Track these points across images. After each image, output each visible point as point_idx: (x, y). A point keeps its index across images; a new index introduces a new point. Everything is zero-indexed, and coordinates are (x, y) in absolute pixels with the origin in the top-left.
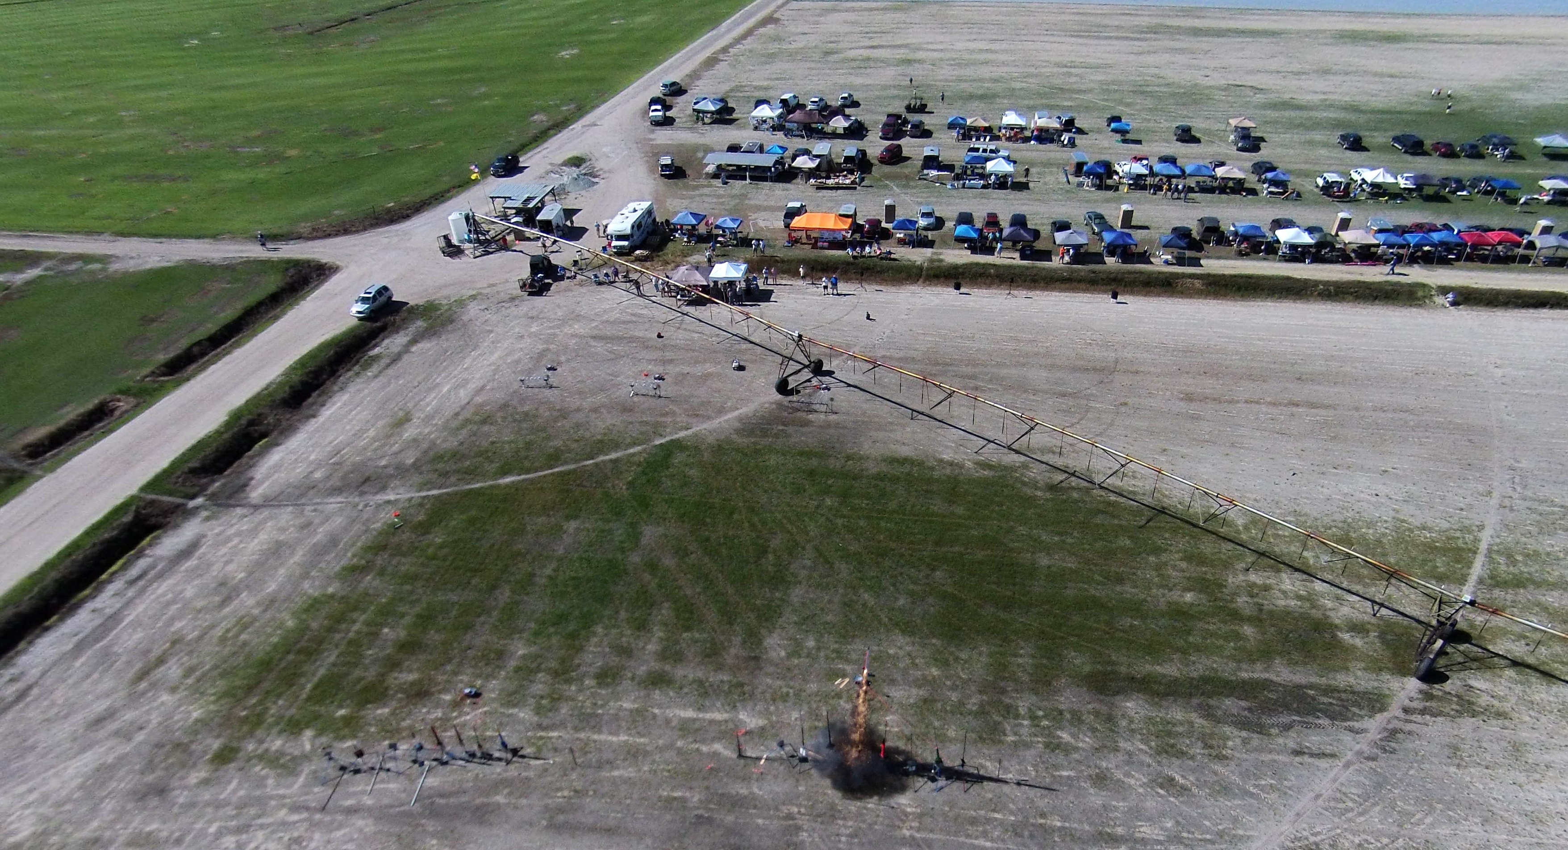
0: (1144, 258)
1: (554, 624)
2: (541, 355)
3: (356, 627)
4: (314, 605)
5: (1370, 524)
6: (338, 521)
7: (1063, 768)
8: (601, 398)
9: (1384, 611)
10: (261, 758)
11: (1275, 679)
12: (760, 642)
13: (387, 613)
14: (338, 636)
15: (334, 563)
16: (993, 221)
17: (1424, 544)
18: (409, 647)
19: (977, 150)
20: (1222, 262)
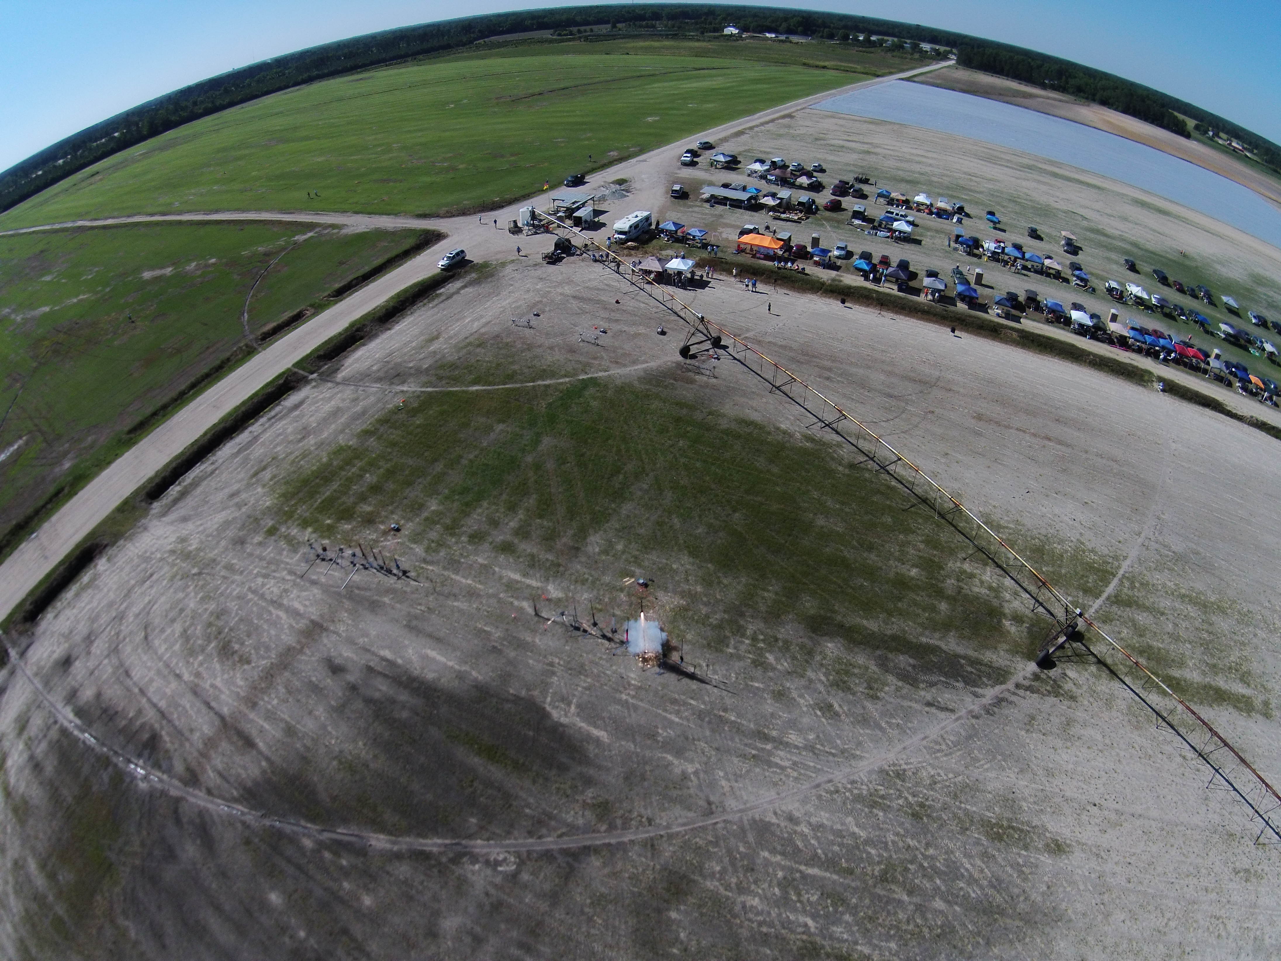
0: (984, 308)
1: (460, 494)
2: (535, 305)
3: (353, 470)
4: (340, 450)
5: (1061, 542)
6: (372, 399)
7: (758, 681)
8: (559, 340)
9: (1041, 609)
10: (285, 537)
11: (943, 646)
12: (585, 538)
13: (372, 464)
14: (343, 473)
15: (360, 426)
16: (885, 261)
17: (1087, 564)
18: (375, 489)
19: (892, 213)
20: (1035, 324)
